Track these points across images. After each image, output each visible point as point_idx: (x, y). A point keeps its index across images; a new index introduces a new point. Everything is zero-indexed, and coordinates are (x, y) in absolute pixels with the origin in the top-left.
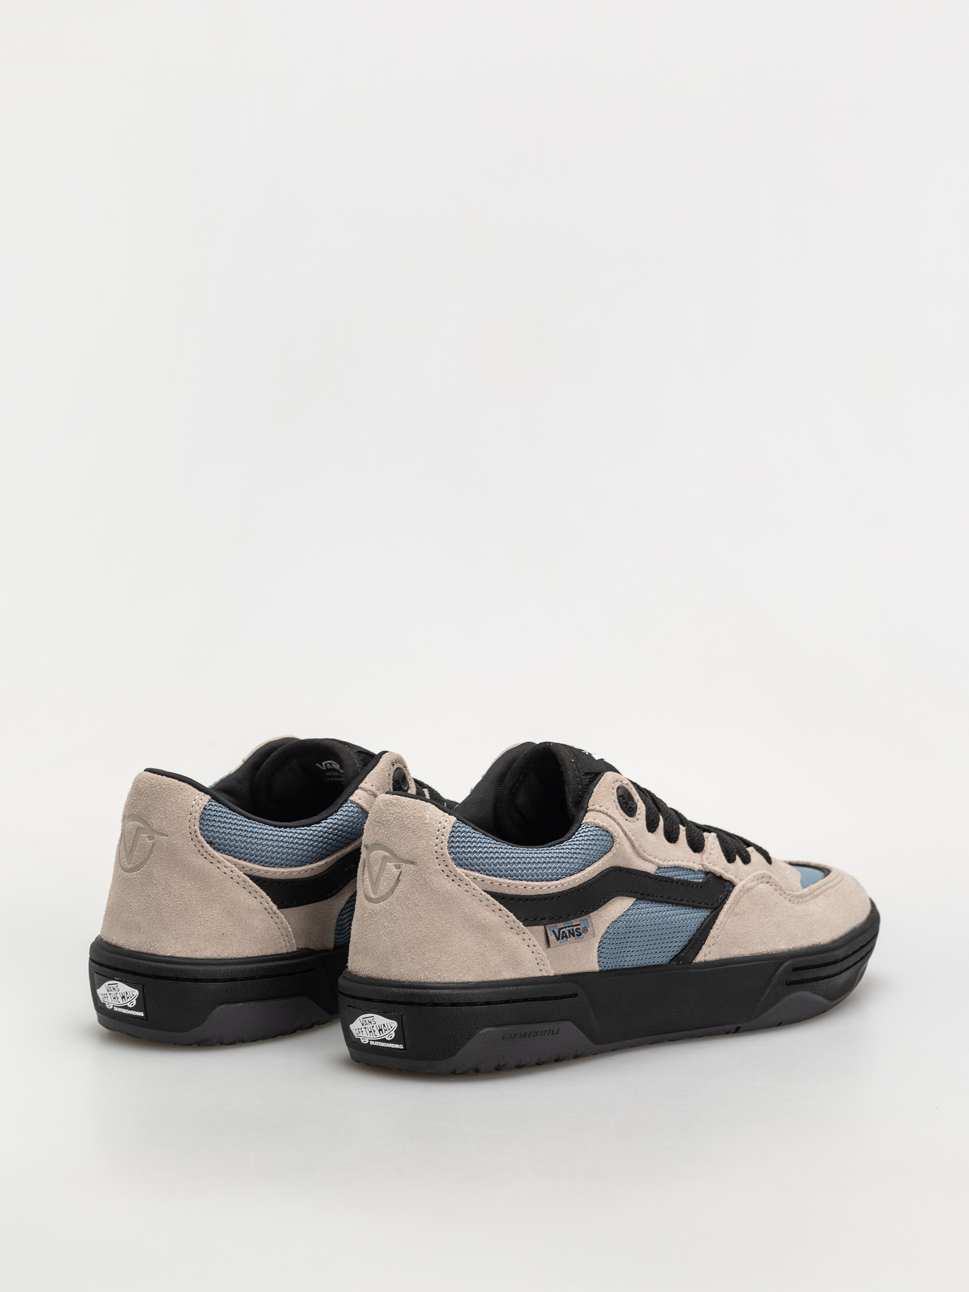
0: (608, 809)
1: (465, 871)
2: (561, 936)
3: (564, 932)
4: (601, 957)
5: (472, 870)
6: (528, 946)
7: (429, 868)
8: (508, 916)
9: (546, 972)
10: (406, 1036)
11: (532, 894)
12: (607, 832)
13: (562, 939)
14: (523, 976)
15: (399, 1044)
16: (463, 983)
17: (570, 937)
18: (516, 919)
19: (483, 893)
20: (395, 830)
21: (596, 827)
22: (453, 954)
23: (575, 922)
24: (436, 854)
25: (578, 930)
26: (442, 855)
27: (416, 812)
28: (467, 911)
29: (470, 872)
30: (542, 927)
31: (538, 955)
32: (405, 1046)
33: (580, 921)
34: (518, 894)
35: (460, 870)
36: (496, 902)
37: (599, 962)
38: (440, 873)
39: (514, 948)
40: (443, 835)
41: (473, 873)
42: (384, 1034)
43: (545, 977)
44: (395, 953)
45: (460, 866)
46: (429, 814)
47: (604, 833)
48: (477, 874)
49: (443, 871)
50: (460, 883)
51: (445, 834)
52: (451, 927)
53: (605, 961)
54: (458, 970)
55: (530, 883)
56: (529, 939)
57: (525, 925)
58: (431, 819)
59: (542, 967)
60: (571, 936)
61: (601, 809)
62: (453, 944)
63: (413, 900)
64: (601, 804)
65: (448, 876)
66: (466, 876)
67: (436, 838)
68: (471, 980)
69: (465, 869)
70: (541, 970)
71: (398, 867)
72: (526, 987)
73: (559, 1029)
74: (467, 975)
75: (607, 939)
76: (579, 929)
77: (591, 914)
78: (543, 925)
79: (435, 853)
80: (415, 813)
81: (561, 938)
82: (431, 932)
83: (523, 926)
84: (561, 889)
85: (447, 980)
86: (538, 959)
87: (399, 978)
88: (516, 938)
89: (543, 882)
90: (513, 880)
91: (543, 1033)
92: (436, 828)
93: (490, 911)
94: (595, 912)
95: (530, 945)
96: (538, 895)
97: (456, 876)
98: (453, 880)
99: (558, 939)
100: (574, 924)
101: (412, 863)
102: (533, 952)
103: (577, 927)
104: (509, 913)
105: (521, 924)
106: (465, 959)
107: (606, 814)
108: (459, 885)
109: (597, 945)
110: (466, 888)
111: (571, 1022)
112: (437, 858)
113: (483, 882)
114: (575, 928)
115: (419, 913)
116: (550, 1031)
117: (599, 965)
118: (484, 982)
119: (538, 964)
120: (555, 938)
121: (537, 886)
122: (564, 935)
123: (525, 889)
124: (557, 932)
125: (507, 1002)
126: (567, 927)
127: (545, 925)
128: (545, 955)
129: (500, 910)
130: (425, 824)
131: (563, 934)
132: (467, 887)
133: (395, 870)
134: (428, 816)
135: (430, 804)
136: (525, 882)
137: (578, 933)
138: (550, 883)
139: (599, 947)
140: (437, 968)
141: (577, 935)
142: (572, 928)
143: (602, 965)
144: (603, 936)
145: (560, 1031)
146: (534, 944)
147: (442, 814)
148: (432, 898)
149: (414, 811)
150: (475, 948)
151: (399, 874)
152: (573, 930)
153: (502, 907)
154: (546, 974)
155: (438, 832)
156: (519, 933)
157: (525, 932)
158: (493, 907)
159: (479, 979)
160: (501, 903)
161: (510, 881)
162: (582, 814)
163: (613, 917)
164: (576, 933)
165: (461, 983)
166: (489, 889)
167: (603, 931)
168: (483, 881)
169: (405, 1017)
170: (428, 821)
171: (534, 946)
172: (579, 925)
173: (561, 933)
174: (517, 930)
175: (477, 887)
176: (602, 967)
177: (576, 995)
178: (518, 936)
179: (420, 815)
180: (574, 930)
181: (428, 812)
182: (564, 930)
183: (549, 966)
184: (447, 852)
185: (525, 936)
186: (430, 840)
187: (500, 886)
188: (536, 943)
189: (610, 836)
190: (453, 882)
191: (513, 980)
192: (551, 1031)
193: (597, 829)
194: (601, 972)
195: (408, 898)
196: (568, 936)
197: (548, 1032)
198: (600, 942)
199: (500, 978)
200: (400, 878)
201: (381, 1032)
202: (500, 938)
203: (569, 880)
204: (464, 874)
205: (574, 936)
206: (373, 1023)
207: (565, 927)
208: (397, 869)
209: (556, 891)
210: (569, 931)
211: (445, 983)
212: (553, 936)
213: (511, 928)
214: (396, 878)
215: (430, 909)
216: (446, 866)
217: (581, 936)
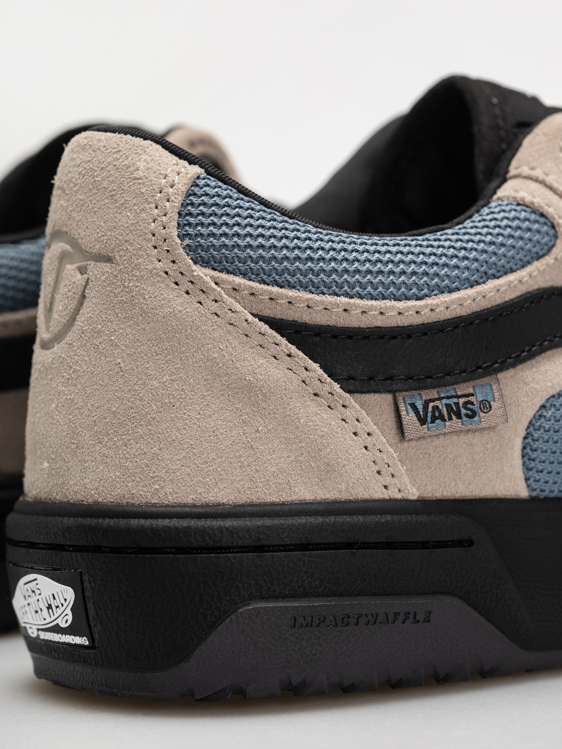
0: (546, 174)
1: (216, 274)
2: (429, 415)
3: (436, 408)
4: (531, 469)
5: (228, 272)
6: (355, 434)
7: (137, 267)
8: (306, 369)
9: (399, 491)
10: (91, 618)
11: (363, 325)
12: (542, 215)
13: (433, 422)
14: (344, 496)
15: (81, 636)
16: (207, 505)
17: (450, 419)
18: (326, 376)
19: (250, 318)
20: (80, 197)
21: (518, 204)
22: (186, 446)
23: (463, 389)
24: (153, 238)
25: (470, 406)
26: (165, 240)
27: (118, 157)
28: (216, 355)
29: (224, 276)
30: (389, 397)
31: (378, 454)
32: (92, 639)
33: (474, 387)
34: (331, 323)
35: (199, 271)
36: (284, 341)
37: (527, 479)
38: (160, 276)
39: (322, 437)
40: (168, 201)
41: (231, 278)
42: (56, 615)
43: (396, 500)
44: (74, 446)
45: (204, 263)
46: (145, 161)
47: (533, 217)
48: (238, 280)
49: (166, 273)
50: (202, 297)
51: (172, 198)
52: (183, 390)
53: (543, 476)
54: (195, 480)
55: (356, 301)
56: (358, 420)
57: (350, 392)
58: (148, 169)
59: (388, 480)
60: (454, 417)
61: (533, 173)
62: (186, 424)
63: (107, 335)
64: (533, 165)
65: (177, 284)
66: (216, 284)
67: (154, 205)
68: (225, 501)
69: (214, 269)
70: (386, 487)
71: (82, 270)
72: (347, 519)
73: (430, 612)
74: (216, 490)
75: (542, 431)
76: (472, 403)
77: (500, 376)
78: (389, 392)
79: (151, 236)
80: (117, 159)
81: (429, 419)
82: (141, 400)
83: (340, 391)
84: (427, 317)
85: (171, 499)
86: (378, 462)
87: (81, 498)
88: (326, 414)
89: (384, 301)
90: (318, 294)
91: (391, 619)
92: (155, 187)
93: (266, 357)
94: (511, 372)
95: (359, 431)
96: (376, 327)
97: (192, 283)
98: (187, 293)
99: (423, 421)
100: (459, 393)
101: (109, 260)
102: (366, 448)
103: (466, 399)
104: (310, 362)
105: (336, 387)
106: (213, 455)
107: (543, 183)
108: (200, 303)
109: (518, 443)
110: (215, 307)
111: (461, 598)
112: (155, 247)
113: (252, 298)
114: (462, 401)
115: (119, 360)
116: (407, 614)
117: (528, 486)
118: (252, 505)
119: (379, 472)
120: (415, 418)
121: (372, 308)
122: (437, 414)
123: (344, 314)
124: (420, 407)
125: (305, 547)
126: (443, 398)
127: (393, 392)
128: (395, 455)
129: (289, 356)
130: (135, 179)
131: (433, 412)
132: (217, 305)
133: (79, 277)
134: (142, 165)
135: (152, 143)
136: (344, 300)
137: (469, 412)
138: (401, 305)
139: (524, 448)
140: (151, 475)
141: (467, 416)
142: (455, 400)
143: (534, 485)
144: (531, 423)
145: (432, 615)
146: (371, 431)
147: (174, 162)
148: (144, 329)
149: (115, 156)
150: (235, 432)
151: (84, 283)
152: (457, 404)
153: (293, 349)
154: (399, 496)
155: (159, 195)
156: (332, 405)
157: (347, 403)
158: (274, 350)
159: (243, 498)
160: (291, 341)
161: (310, 296)
162: (494, 184)
163: (553, 386)
164: (463, 411)
165: (202, 506)
166: (267, 313)
167: (530, 413)
168: (252, 294)
169: (86, 578)
170: (140, 173)
171: (369, 434)
172: (472, 395)
173: (430, 409)
174: (327, 400)
175: (238, 307)
176: (535, 490)
177: (471, 543)
178: (332, 411)
179: (126, 162)
180: (461, 405)
181: (144, 157)
182: (437, 403)
183: (407, 480)
184: (175, 233)
185: (347, 413)
186: (143, 210)
187: (290, 305)
188: (373, 428)
189: (549, 224)
190: (186, 296)
191: (320, 503)
192: (411, 616)
193: (519, 208)
194: (532, 500)
195: (99, 332)
196: (446, 417)
197: (402, 617)
198: (525, 438)
199: (290, 499)
200: (87, 291)
201: (50, 610)
202: (288, 413)
203: (447, 299)
204: (208, 279)
205: (459, 416)
206: (37, 592)
207: (440, 399)
208: (82, 275)
209: (417, 320)
210: (448, 406)
211: (167, 506)
212: (412, 414)
213: (315, 395)
214: (80, 293)
215: (139, 353)
216: (174, 262)
217: (476, 419)
